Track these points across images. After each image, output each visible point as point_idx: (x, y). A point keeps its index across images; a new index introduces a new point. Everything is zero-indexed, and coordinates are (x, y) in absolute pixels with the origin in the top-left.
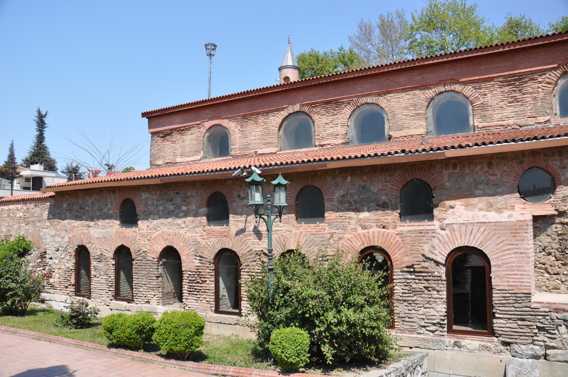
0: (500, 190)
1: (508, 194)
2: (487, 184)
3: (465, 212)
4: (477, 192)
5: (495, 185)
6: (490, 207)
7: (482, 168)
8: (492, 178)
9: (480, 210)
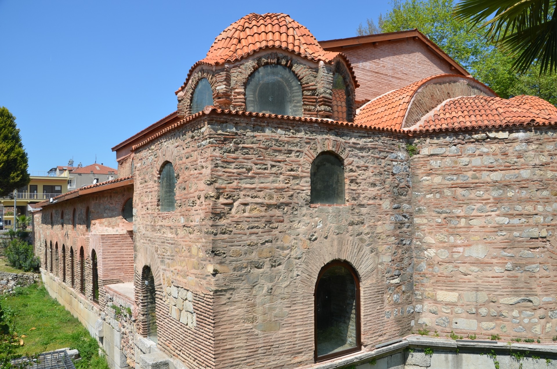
0: (114, 213)
1: (117, 216)
2: (109, 210)
3: (99, 228)
4: (105, 215)
5: (112, 210)
6: (109, 225)
7: (108, 199)
8: (111, 206)
9: (106, 226)
